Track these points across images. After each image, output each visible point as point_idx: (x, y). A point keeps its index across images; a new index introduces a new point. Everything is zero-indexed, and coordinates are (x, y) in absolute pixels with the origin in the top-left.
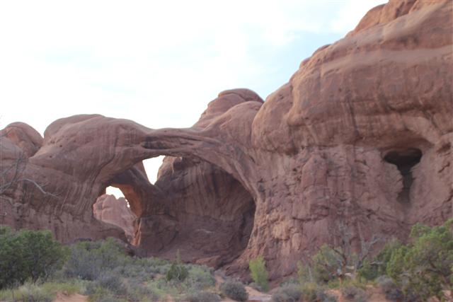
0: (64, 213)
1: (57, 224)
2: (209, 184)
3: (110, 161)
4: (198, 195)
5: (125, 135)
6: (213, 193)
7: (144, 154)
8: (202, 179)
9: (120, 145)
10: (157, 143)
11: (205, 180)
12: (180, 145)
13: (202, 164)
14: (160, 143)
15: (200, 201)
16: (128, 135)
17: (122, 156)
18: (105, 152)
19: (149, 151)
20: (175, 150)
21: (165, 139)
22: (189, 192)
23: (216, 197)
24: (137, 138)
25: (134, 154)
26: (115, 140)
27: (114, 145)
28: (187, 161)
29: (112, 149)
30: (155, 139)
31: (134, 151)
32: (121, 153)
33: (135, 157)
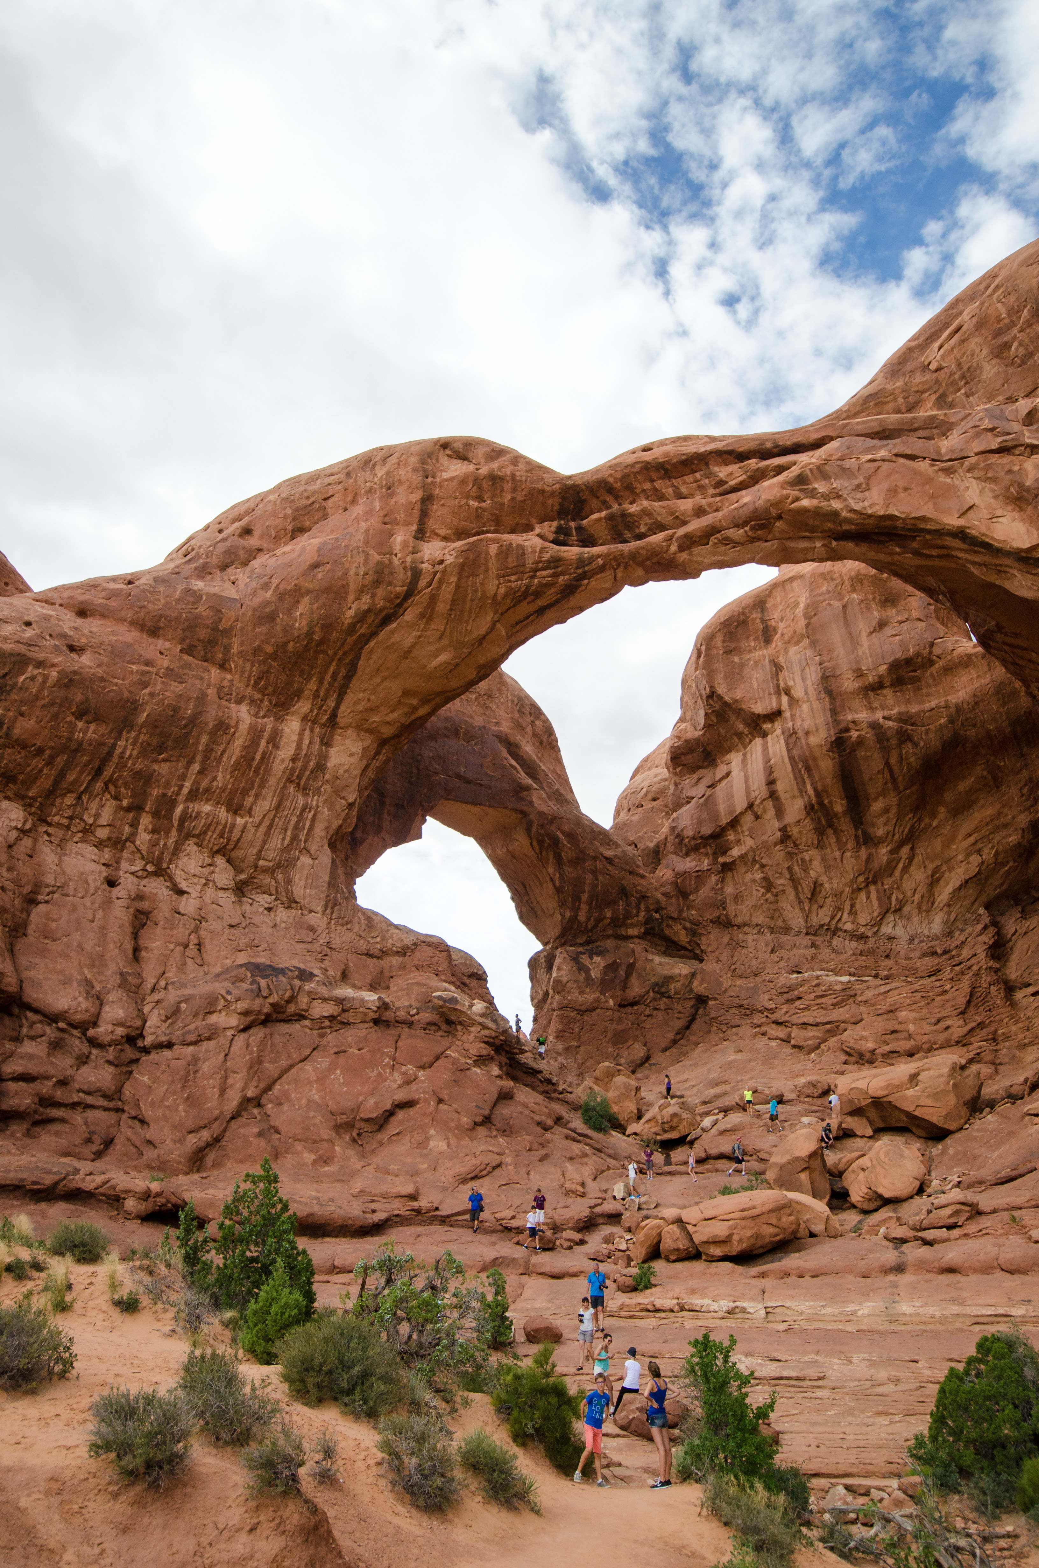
0: (190, 847)
1: (153, 898)
2: (825, 790)
3: (400, 605)
4: (776, 844)
5: (463, 481)
6: (844, 828)
7: (550, 572)
8: (791, 775)
9: (443, 532)
10: (611, 518)
11: (806, 776)
12: (718, 499)
13: (787, 714)
14: (624, 515)
15: (789, 868)
16: (477, 480)
17: (454, 579)
18: (375, 557)
19: (572, 552)
20: (695, 525)
21: (647, 486)
22: (739, 841)
23: (858, 842)
24: (520, 497)
25: (508, 568)
26: (418, 506)
27: (415, 527)
28: (727, 721)
29: (405, 544)
30: (598, 497)
31: (505, 552)
32: (448, 562)
33: (513, 585)
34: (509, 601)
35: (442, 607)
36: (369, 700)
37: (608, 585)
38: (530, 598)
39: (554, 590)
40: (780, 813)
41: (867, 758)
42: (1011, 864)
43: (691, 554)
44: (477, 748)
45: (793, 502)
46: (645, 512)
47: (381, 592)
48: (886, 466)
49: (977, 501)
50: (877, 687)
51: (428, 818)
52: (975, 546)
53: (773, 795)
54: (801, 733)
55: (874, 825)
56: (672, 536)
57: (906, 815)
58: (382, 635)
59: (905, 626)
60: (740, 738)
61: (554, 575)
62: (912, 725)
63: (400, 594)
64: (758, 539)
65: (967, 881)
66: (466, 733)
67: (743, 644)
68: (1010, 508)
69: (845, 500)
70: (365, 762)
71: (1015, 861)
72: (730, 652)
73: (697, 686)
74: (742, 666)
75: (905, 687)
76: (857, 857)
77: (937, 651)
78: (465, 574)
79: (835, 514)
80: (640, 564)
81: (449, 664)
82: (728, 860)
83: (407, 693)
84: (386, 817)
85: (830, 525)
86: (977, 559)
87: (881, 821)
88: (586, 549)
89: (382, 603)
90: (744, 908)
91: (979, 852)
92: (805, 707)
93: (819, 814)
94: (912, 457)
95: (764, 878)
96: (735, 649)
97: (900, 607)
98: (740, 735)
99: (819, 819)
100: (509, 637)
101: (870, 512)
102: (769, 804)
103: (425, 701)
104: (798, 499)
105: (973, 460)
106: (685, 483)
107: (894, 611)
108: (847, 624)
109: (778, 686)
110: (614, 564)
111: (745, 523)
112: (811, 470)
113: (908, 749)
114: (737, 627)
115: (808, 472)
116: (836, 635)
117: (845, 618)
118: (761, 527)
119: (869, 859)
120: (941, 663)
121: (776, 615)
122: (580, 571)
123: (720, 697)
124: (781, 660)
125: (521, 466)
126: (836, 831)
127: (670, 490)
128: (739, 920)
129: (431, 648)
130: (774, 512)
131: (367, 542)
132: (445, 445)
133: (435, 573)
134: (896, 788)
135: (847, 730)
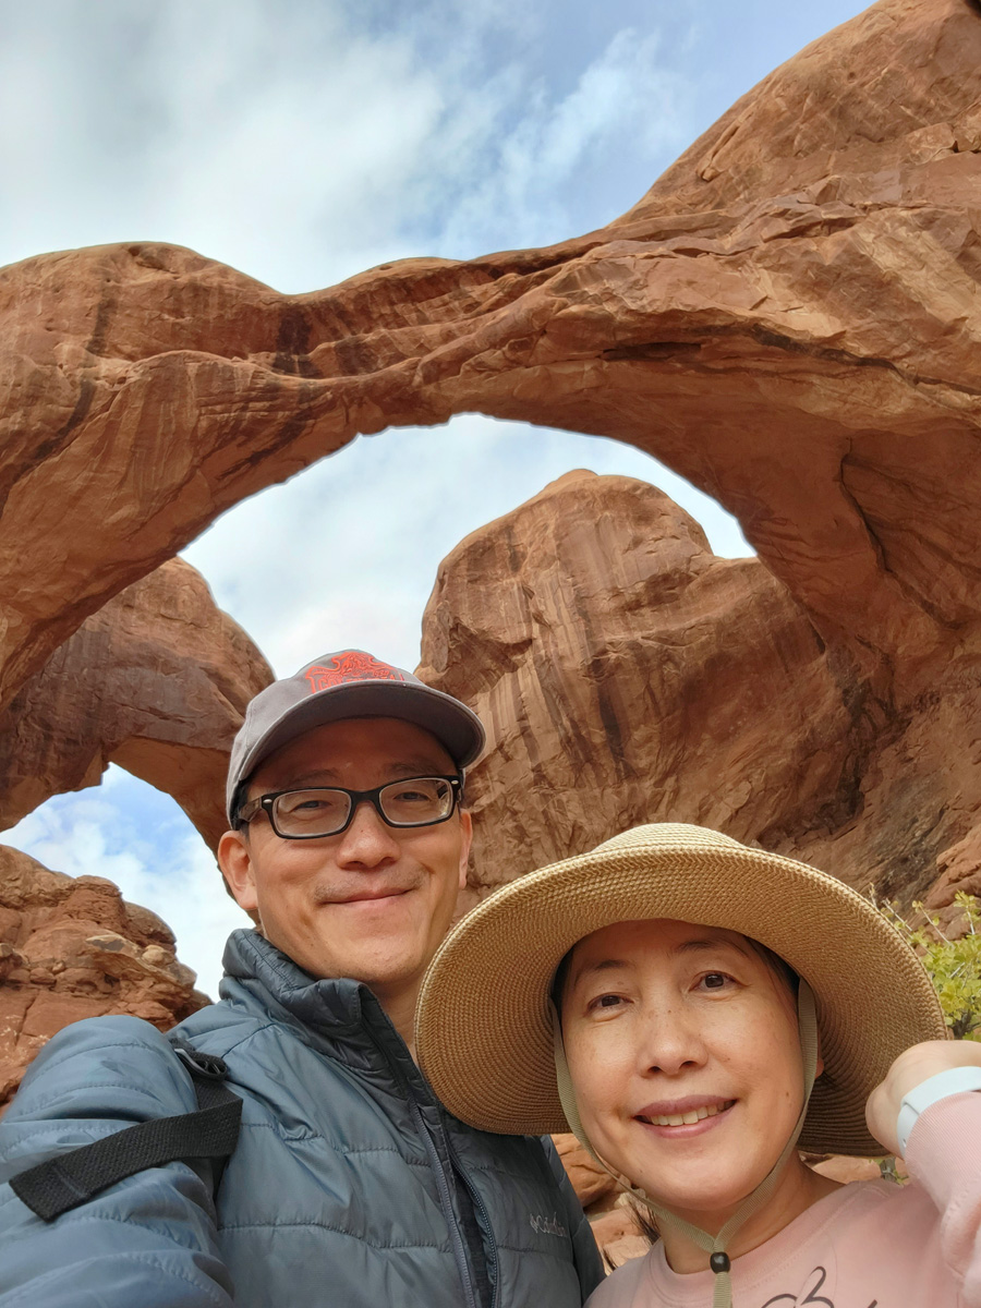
2: (582, 720)
3: (64, 432)
4: (529, 787)
5: (155, 289)
6: (603, 761)
7: (267, 404)
8: (545, 709)
9: (128, 348)
10: (342, 349)
11: (560, 707)
12: (470, 321)
13: (540, 642)
14: (359, 346)
15: (544, 813)
16: (174, 290)
17: (139, 404)
18: (31, 364)
19: (294, 381)
20: (440, 351)
21: (386, 310)
22: (487, 788)
23: (619, 777)
24: (229, 315)
25: (211, 394)
26: (94, 313)
27: (89, 337)
28: (473, 656)
29: (74, 354)
30: (326, 324)
31: (207, 374)
32: (133, 380)
33: (219, 417)
34: (213, 440)
35: (123, 441)
36: (18, 561)
37: (338, 429)
38: (241, 439)
39: (273, 429)
40: (532, 752)
41: (626, 682)
42: (782, 789)
43: (438, 387)
44: (179, 681)
45: (560, 309)
46: (385, 342)
47: (38, 411)
48: (665, 261)
49: (770, 292)
50: (634, 607)
51: (111, 764)
52: (770, 343)
53: (525, 732)
54: (554, 660)
55: (636, 756)
56: (416, 364)
57: (669, 743)
58: (37, 471)
59: (661, 544)
60: (486, 676)
61: (270, 409)
62: (673, 644)
63: (65, 415)
64: (517, 363)
65: (737, 812)
66: (166, 663)
67: (490, 572)
68: (807, 298)
69: (621, 300)
70: (12, 649)
71: (786, 787)
72: (476, 580)
73: (439, 620)
74: (489, 595)
75: (663, 606)
76: (618, 794)
77: (694, 567)
78: (155, 398)
79: (609, 318)
80: (377, 401)
81: (133, 521)
82: (476, 810)
83: (74, 559)
84: (52, 754)
85: (601, 336)
86: (770, 367)
87: (642, 752)
88: (312, 381)
89: (39, 425)
90: (492, 863)
91: (748, 778)
92: (559, 631)
93: (577, 747)
94: (693, 253)
95: (516, 827)
96: (480, 577)
97: (654, 525)
98: (486, 672)
99: (576, 753)
100: (214, 493)
101: (649, 310)
102: (521, 741)
103: (99, 574)
104: (565, 306)
105: (763, 247)
106: (431, 306)
107: (648, 529)
108: (600, 541)
109: (528, 613)
110: (346, 399)
111: (503, 342)
112: (580, 271)
113: (669, 668)
114: (482, 554)
115: (577, 274)
116: (589, 556)
117: (598, 536)
118: (522, 346)
119: (633, 792)
120: (699, 579)
121: (525, 540)
122: (305, 406)
123: (465, 629)
124: (531, 584)
125: (231, 279)
126: (596, 766)
127: (414, 315)
128: (489, 879)
129: (109, 497)
130: (537, 325)
131: (21, 347)
132: (135, 250)
133: (115, 394)
134: (658, 714)
135: (605, 652)
